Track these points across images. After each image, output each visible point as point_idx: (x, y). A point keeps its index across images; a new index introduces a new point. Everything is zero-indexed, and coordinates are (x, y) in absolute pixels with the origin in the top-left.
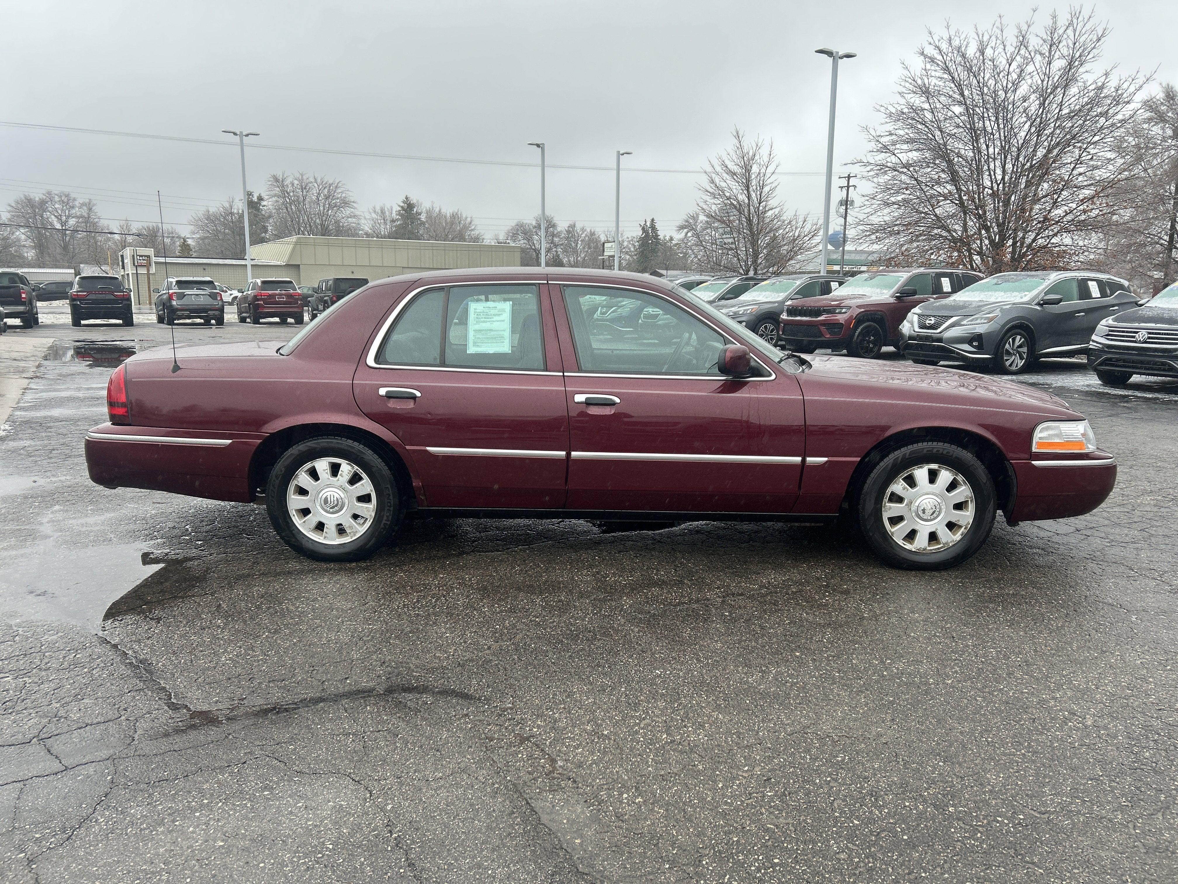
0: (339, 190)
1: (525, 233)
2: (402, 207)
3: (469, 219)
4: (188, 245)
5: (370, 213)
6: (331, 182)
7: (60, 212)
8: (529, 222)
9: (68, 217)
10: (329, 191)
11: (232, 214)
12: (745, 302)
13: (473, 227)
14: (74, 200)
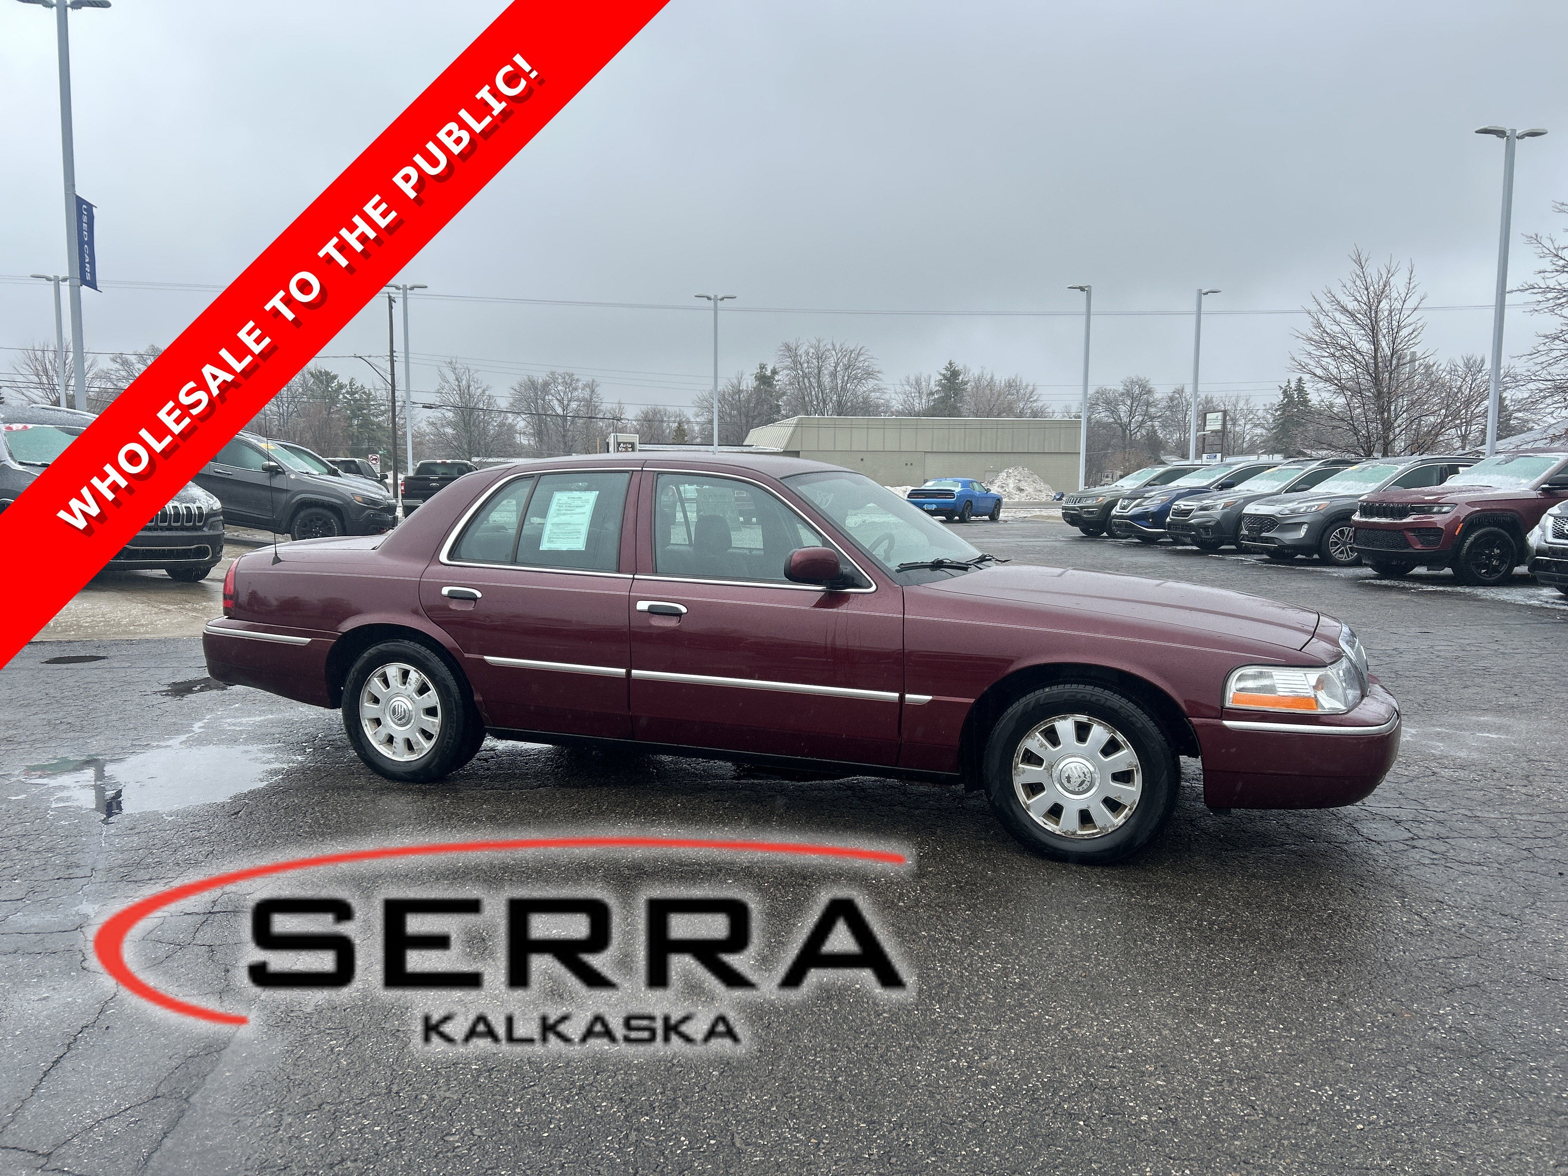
0: (861, 358)
1: (1108, 402)
2: (944, 375)
3: (1030, 388)
4: (684, 430)
5: (903, 385)
6: (852, 349)
7: (562, 394)
8: (1113, 388)
9: (569, 401)
10: (849, 359)
11: (740, 392)
12: (1317, 494)
13: (1035, 398)
14: (578, 380)
